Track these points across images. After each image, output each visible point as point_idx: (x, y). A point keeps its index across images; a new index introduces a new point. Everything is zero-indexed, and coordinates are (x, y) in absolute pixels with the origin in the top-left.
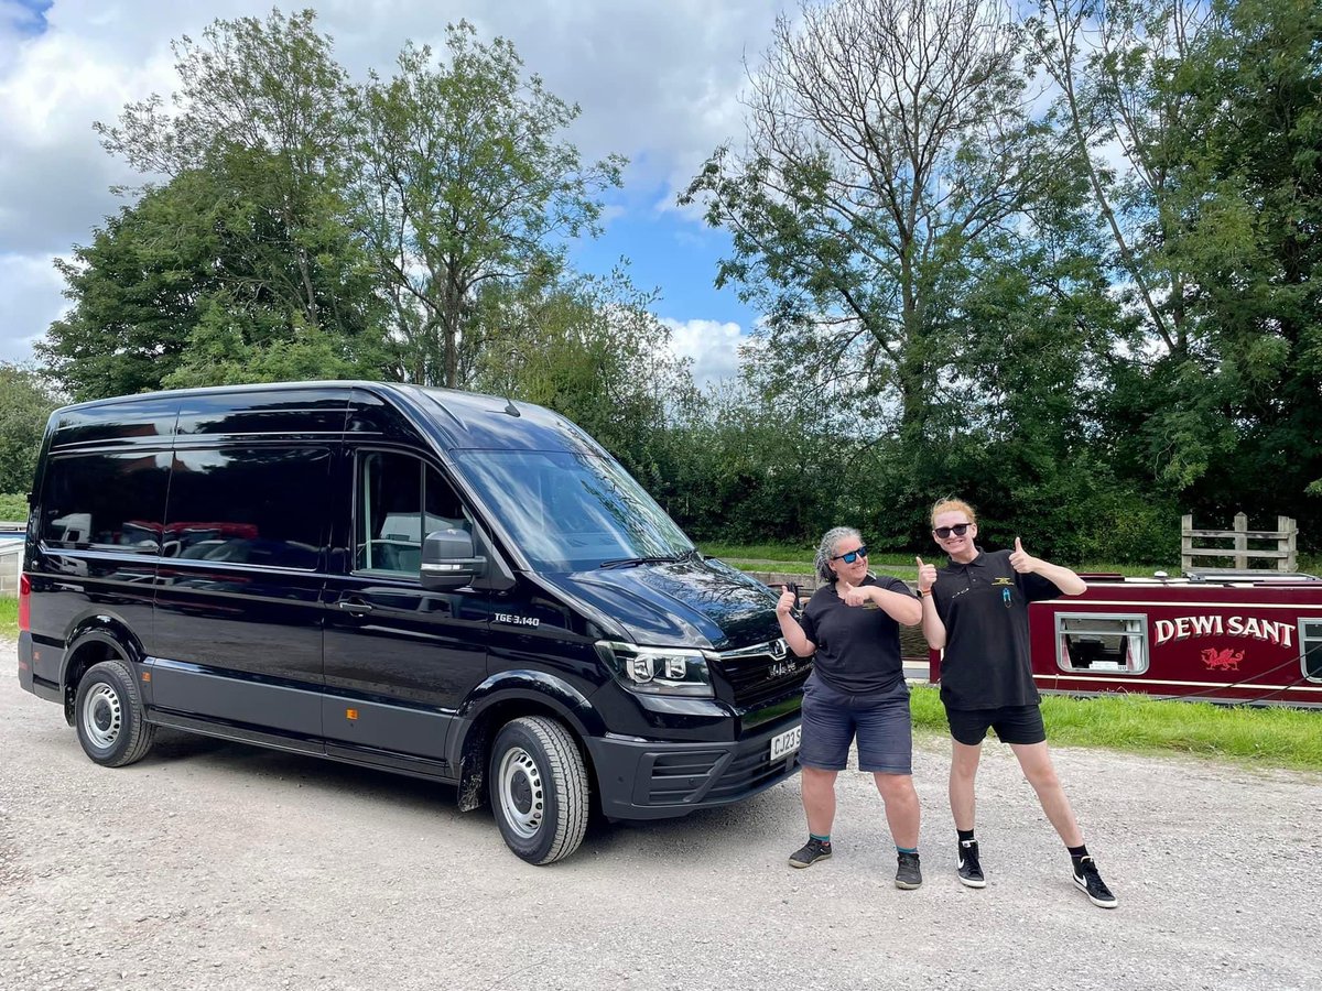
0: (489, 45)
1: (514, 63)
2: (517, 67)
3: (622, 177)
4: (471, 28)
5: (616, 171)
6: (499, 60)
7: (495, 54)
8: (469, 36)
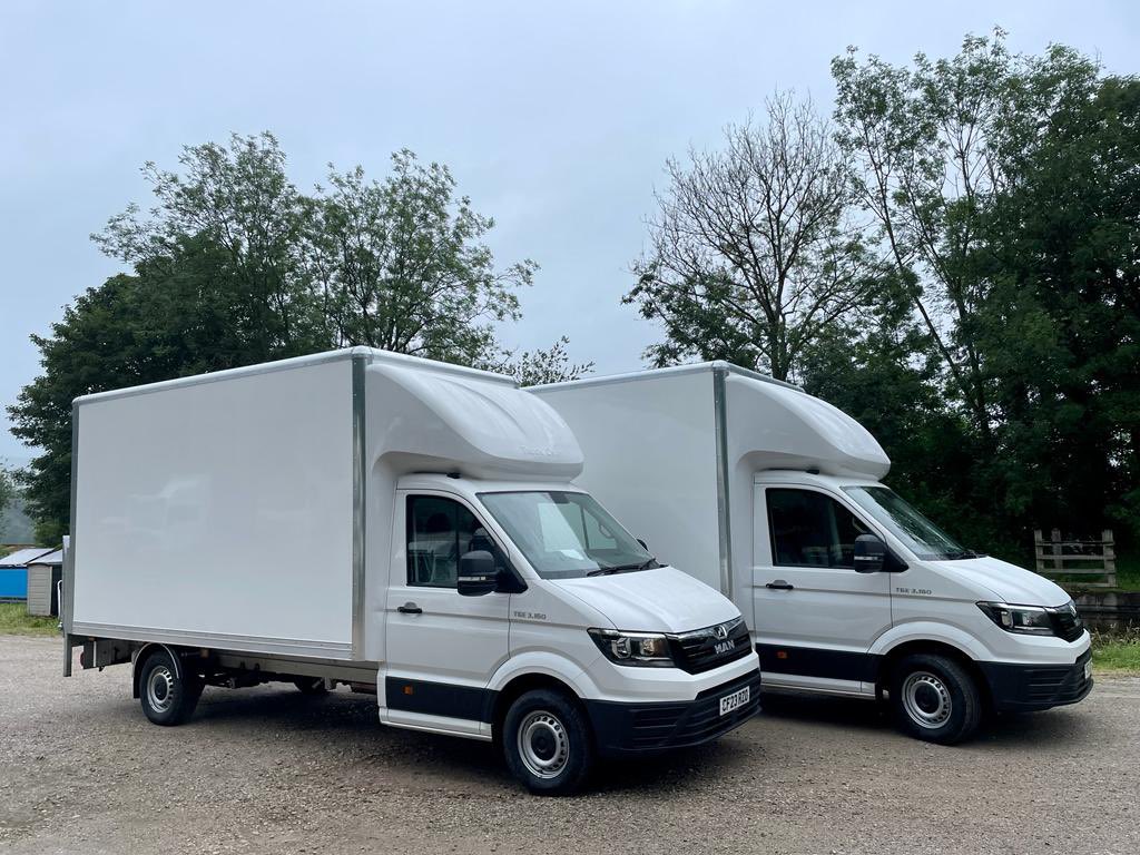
0: (427, 168)
1: (449, 183)
2: (452, 187)
3: (532, 278)
4: (413, 155)
5: (529, 273)
6: (435, 180)
7: (432, 175)
8: (411, 160)
